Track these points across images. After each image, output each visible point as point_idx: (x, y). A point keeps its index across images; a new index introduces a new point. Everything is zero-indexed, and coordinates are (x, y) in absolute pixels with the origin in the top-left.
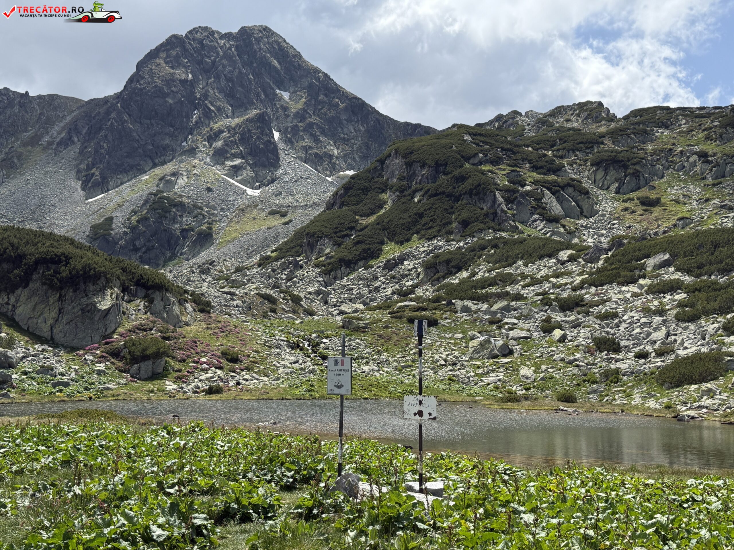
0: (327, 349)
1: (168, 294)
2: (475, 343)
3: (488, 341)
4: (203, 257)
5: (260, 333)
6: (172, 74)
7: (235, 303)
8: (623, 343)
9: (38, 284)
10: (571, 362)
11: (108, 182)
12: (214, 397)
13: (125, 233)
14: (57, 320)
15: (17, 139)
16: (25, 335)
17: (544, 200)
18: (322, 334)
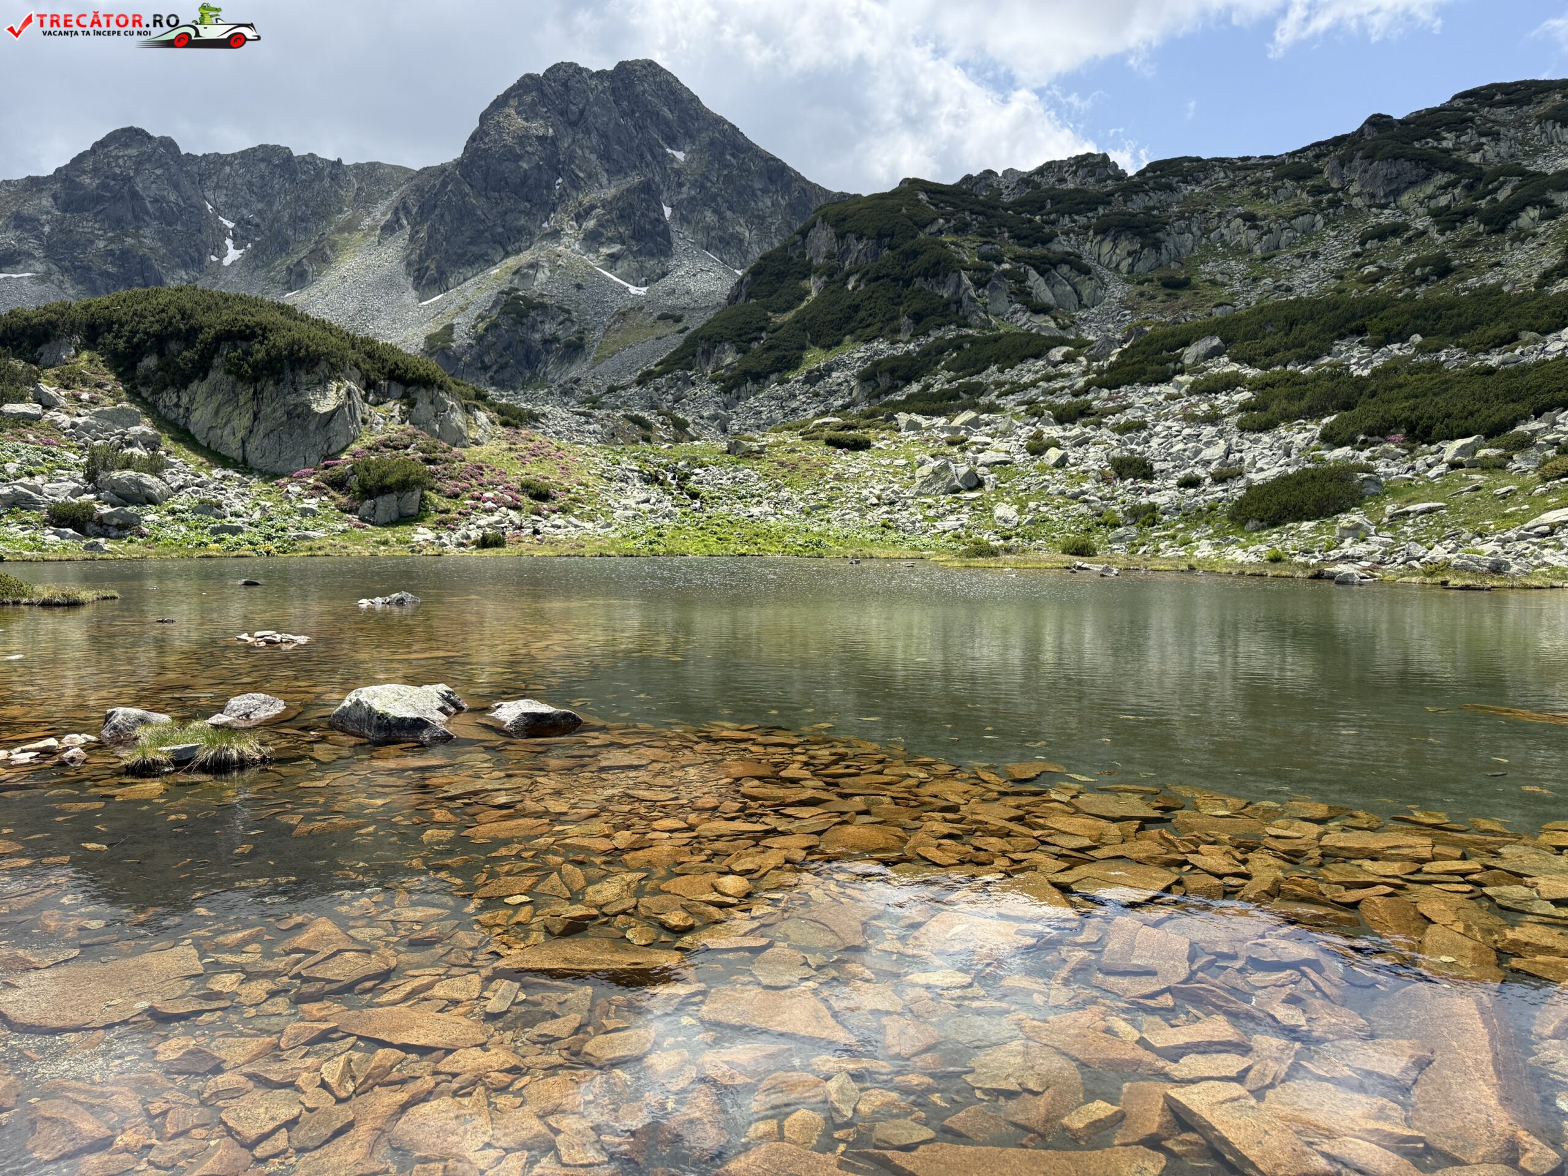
0: (701, 483)
1: (442, 395)
2: (926, 470)
3: (946, 468)
4: (566, 374)
5: (597, 460)
6: (526, 128)
7: (591, 428)
8: (1157, 466)
9: (221, 374)
10: (1075, 497)
11: (447, 278)
12: (488, 553)
13: (470, 346)
14: (251, 431)
15: (330, 223)
16: (201, 455)
17: (1028, 283)
18: (694, 462)
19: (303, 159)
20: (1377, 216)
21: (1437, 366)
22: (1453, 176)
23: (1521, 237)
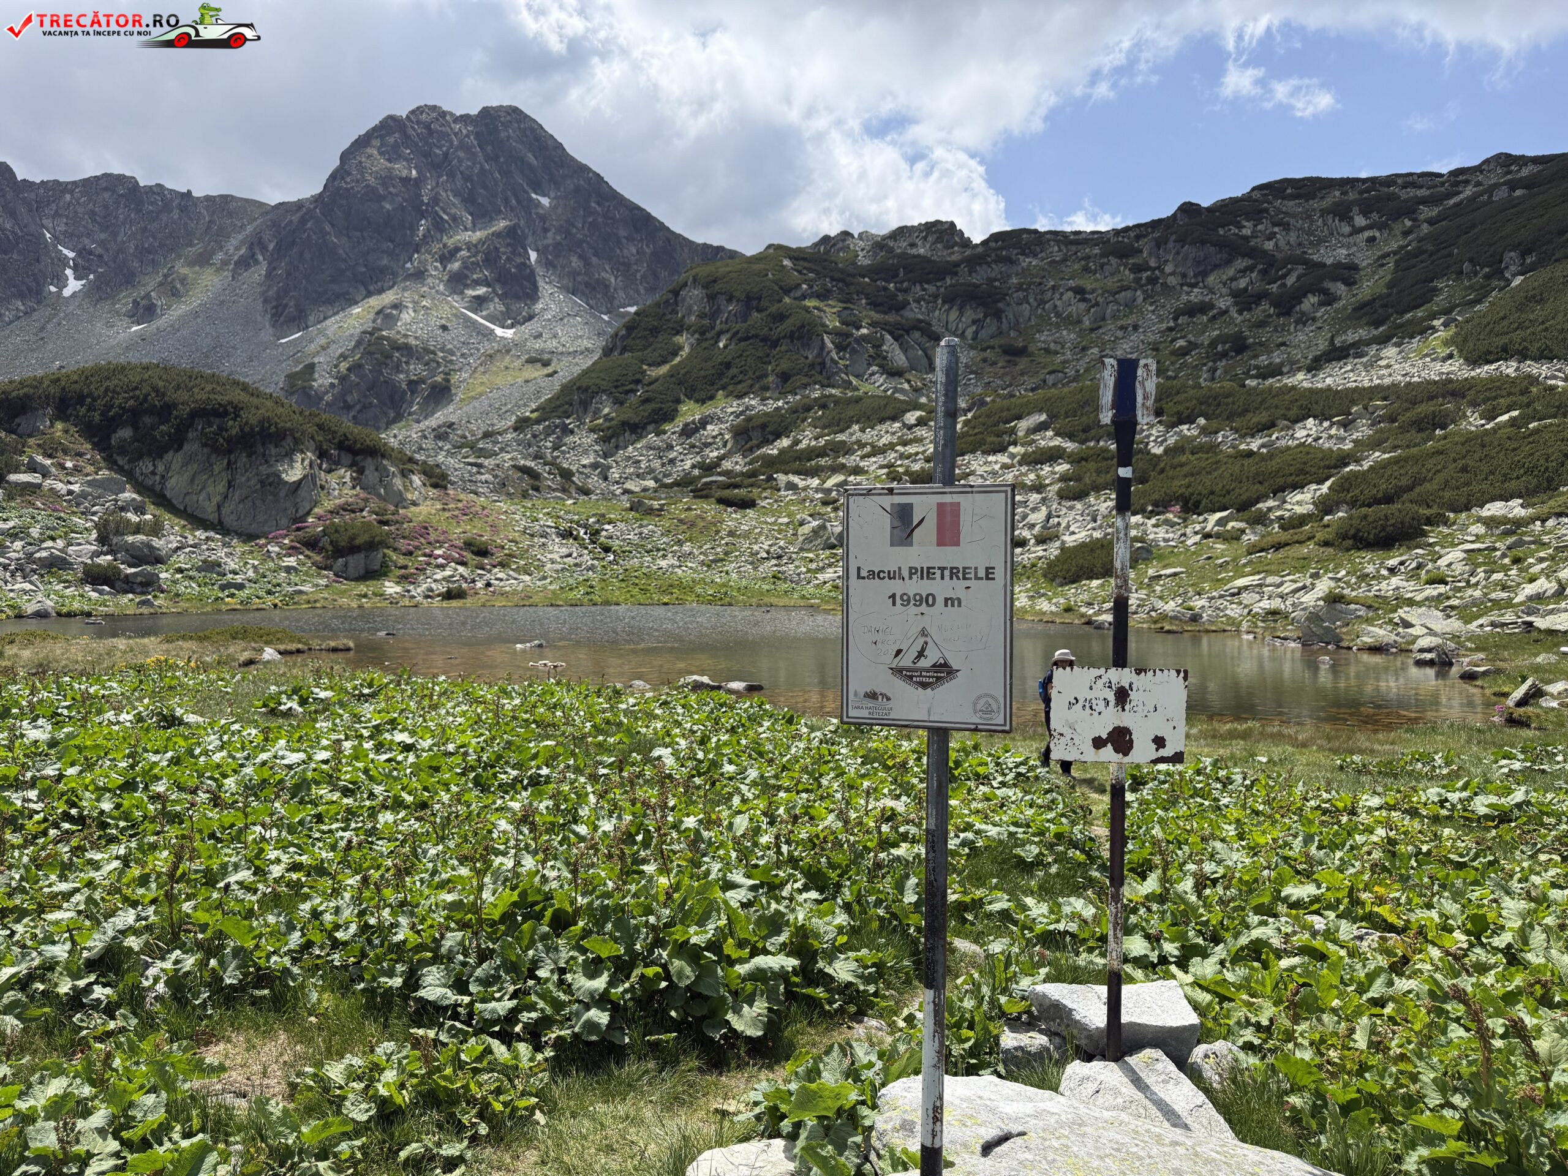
0: (611, 538)
1: (385, 462)
2: (806, 529)
3: (822, 527)
4: (439, 418)
5: (517, 517)
6: (389, 169)
7: (483, 478)
9: (196, 446)
11: (306, 316)
12: (455, 603)
13: (332, 385)
14: (226, 497)
15: (179, 256)
16: (181, 517)
17: (885, 348)
18: (602, 519)
19: (150, 190)
20: (1188, 293)
21: (1213, 448)
22: (1250, 262)
23: (1304, 320)
